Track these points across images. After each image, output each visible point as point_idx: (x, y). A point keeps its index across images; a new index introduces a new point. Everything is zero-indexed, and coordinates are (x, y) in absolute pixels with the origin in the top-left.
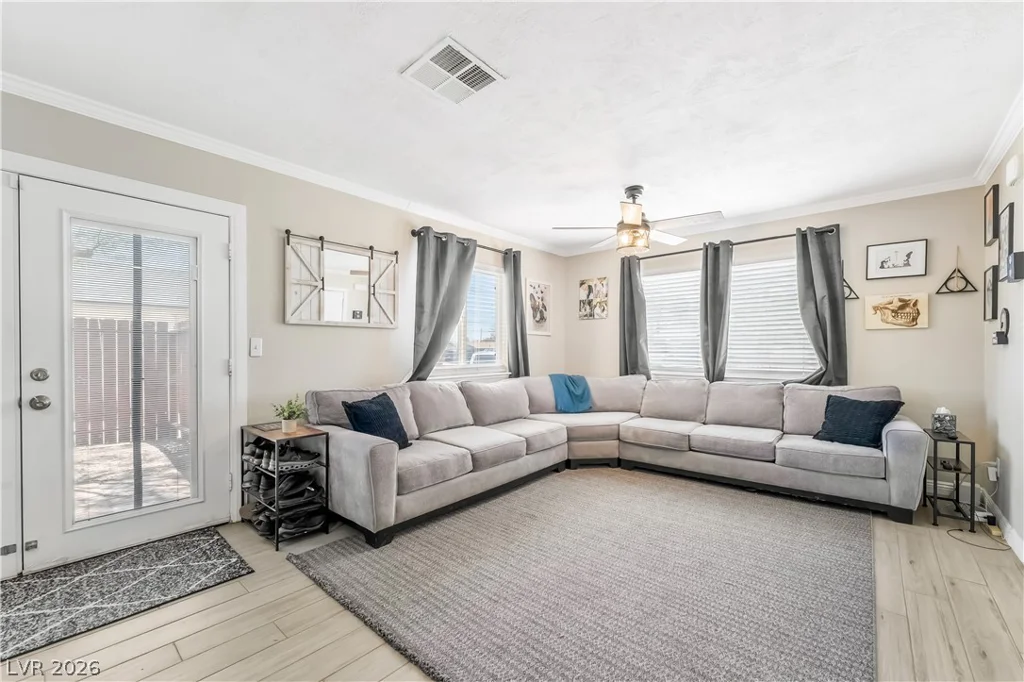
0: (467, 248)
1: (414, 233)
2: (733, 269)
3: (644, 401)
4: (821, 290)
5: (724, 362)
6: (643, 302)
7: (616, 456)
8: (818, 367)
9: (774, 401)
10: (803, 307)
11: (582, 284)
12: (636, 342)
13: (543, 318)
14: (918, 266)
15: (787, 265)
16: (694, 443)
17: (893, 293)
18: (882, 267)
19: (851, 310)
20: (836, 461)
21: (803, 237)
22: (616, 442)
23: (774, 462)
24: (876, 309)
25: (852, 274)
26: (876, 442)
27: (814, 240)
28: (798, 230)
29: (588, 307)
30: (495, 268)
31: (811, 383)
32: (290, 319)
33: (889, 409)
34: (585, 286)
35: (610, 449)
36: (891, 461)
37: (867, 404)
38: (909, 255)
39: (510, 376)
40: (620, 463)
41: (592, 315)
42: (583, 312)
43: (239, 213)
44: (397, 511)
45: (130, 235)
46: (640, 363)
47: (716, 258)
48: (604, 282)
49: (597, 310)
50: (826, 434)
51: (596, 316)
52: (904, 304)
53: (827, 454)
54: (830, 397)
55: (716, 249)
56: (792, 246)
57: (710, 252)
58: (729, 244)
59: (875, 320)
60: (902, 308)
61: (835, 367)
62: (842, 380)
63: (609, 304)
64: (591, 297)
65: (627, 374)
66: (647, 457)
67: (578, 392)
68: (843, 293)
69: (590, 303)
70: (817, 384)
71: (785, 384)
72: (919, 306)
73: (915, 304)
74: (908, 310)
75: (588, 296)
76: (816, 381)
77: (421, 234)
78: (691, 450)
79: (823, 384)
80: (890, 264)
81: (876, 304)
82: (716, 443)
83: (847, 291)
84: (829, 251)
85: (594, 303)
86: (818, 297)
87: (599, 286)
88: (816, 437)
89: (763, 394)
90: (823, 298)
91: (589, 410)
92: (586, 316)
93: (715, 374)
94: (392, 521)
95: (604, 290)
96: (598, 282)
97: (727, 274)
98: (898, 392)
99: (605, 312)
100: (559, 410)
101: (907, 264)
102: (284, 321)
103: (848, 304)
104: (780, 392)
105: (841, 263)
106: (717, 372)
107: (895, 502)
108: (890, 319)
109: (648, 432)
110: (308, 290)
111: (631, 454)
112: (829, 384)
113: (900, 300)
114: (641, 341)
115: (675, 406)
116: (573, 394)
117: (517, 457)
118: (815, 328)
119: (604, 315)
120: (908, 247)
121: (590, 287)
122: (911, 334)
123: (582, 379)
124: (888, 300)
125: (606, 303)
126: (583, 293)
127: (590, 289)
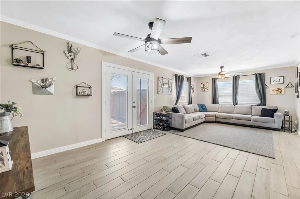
0: (182, 77)
1: (174, 75)
2: (240, 81)
3: (219, 109)
4: (260, 86)
5: (237, 101)
6: (218, 88)
7: (215, 120)
8: (259, 102)
9: (250, 109)
10: (256, 90)
11: (202, 83)
12: (216, 97)
13: (193, 91)
14: (282, 81)
15: (252, 81)
16: (233, 117)
17: (276, 87)
18: (274, 82)
19: (267, 90)
20: (264, 120)
21: (256, 75)
22: (215, 118)
23: (251, 121)
24: (272, 90)
25: (267, 82)
26: (273, 117)
27: (259, 76)
28: (255, 74)
29: (203, 89)
30: (186, 81)
31: (258, 105)
32: (159, 93)
33: (275, 110)
34: (203, 84)
35: (214, 119)
36: (275, 119)
37: (270, 109)
38: (280, 79)
39: (188, 104)
40: (216, 122)
41: (204, 91)
42: (202, 90)
43: (153, 74)
44: (185, 126)
45: (140, 79)
46: (217, 101)
47: (236, 79)
48: (208, 83)
49: (206, 90)
50: (262, 115)
52: (279, 89)
53: (262, 119)
54: (262, 108)
55: (236, 77)
56: (254, 77)
57: (234, 77)
58: (239, 76)
59: (272, 93)
60: (278, 90)
61: (263, 102)
62: (265, 105)
64: (204, 86)
65: (213, 104)
66: (222, 121)
67: (204, 108)
68: (265, 87)
69: (204, 88)
70: (259, 106)
71: (252, 106)
72: (282, 90)
73: (281, 89)
74: (279, 91)
76: (259, 105)
77: (176, 75)
78: (232, 119)
79: (261, 106)
80: (276, 81)
81: (272, 89)
82: (238, 117)
83: (266, 86)
84: (262, 78)
85: (205, 88)
86: (260, 88)
87: (206, 84)
88: (259, 116)
89: (247, 108)
90: (261, 88)
91: (207, 111)
93: (235, 104)
94: (184, 128)
95: (208, 85)
96: (206, 83)
97: (239, 82)
98: (277, 107)
100: (200, 111)
101: (279, 81)
102: (158, 93)
103: (266, 89)
104: (251, 107)
105: (265, 81)
106: (236, 103)
107: (276, 127)
108: (276, 92)
109: (222, 116)
110: (161, 87)
111: (218, 120)
112: (262, 106)
113: (278, 89)
114: (217, 97)
115: (227, 110)
116: (203, 108)
117: (198, 119)
118: (259, 95)
119: (207, 91)
120: (279, 78)
121: (204, 84)
122: (280, 95)
123: (204, 105)
124: (275, 88)
125: (208, 88)
126: (202, 86)
127: (204, 85)
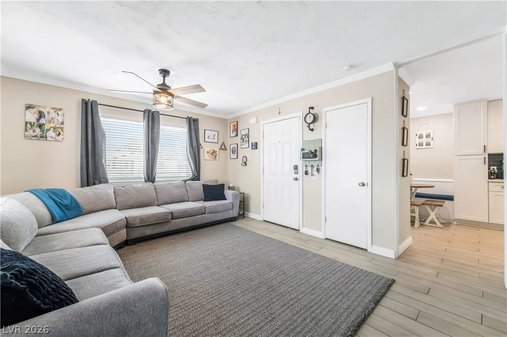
3: (118, 200)
7: (125, 238)
9: (183, 189)
12: (97, 163)
14: (216, 139)
16: (175, 215)
18: (208, 138)
21: (189, 120)
22: (125, 230)
23: (204, 213)
24: (207, 152)
26: (225, 198)
27: (192, 122)
28: (188, 117)
35: (123, 236)
36: (234, 203)
38: (214, 135)
40: (127, 243)
46: (101, 176)
47: (153, 118)
48: (60, 113)
49: (51, 134)
51: (49, 138)
55: (153, 114)
58: (159, 114)
59: (207, 156)
60: (213, 153)
62: (199, 178)
63: (65, 130)
64: (42, 121)
65: (88, 185)
67: (66, 202)
71: (185, 181)
73: (216, 152)
75: (38, 120)
76: (193, 179)
78: (172, 219)
79: (196, 180)
80: (210, 137)
85: (47, 127)
86: (194, 146)
88: (204, 201)
91: (80, 214)
92: (36, 136)
96: (52, 111)
98: (217, 181)
99: (61, 137)
101: (214, 138)
104: (185, 185)
105: (199, 134)
107: (234, 215)
108: (210, 156)
111: (137, 234)
113: (213, 150)
116: (61, 206)
120: (214, 133)
122: (215, 162)
124: (210, 150)
125: (62, 129)
126: (32, 117)
127: (41, 115)
